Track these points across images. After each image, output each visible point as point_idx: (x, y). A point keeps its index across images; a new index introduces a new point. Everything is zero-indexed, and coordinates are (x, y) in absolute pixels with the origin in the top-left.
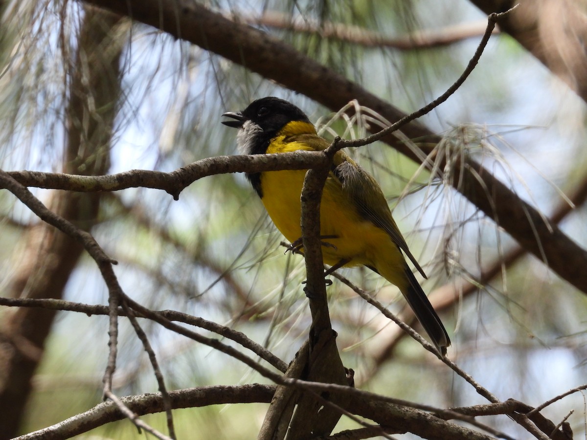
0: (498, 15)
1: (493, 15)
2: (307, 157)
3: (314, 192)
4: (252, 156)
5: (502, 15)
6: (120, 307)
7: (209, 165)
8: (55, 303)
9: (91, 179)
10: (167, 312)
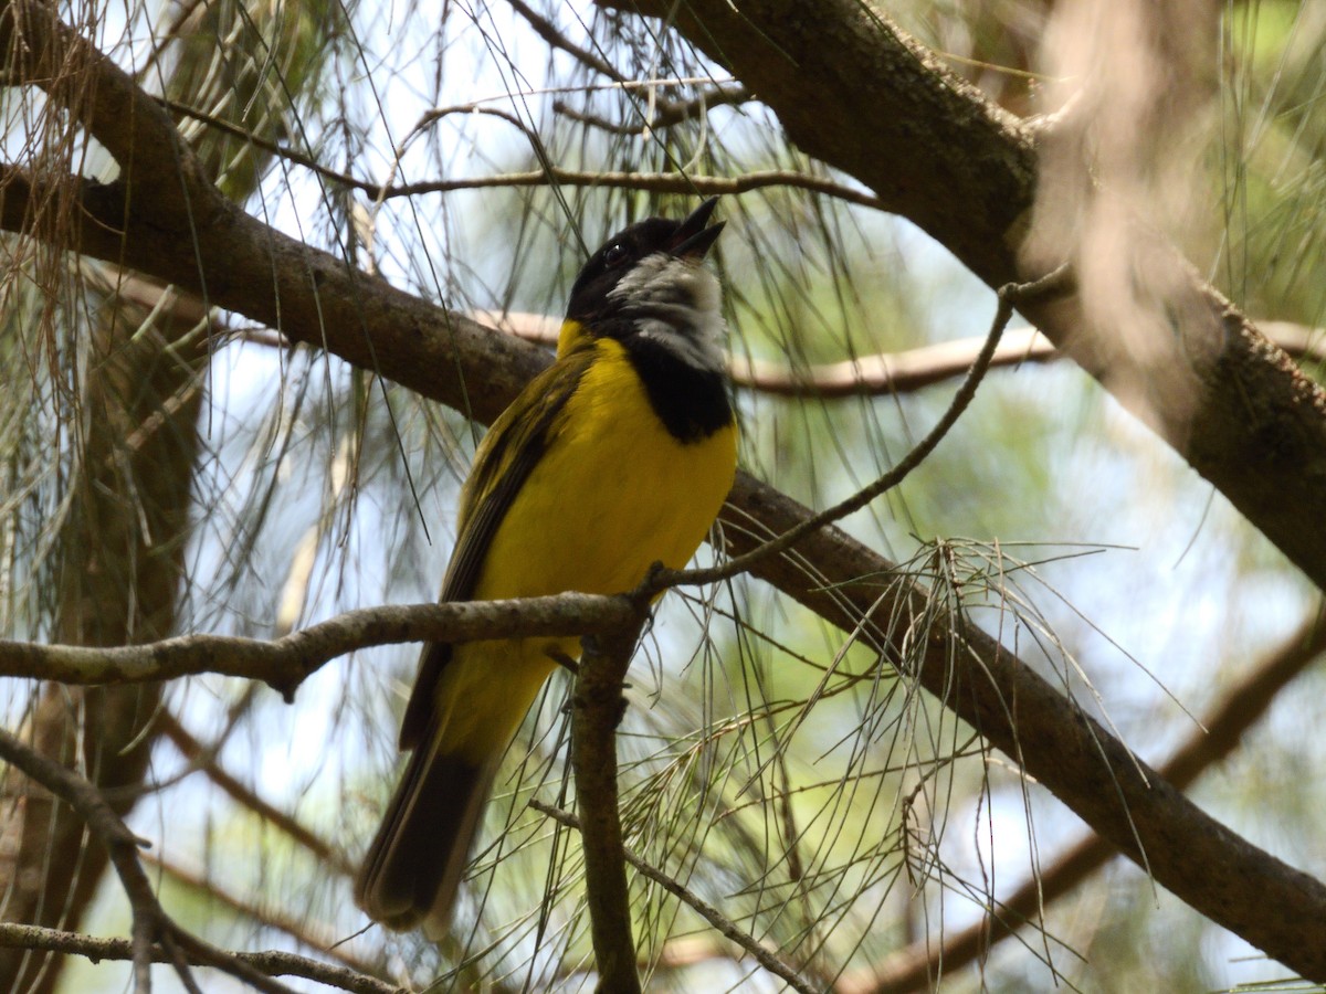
0: (1020, 287)
1: (1010, 288)
2: (588, 609)
3: (603, 685)
4: (463, 604)
5: (1030, 289)
6: (156, 945)
7: (363, 624)
8: (18, 932)
9: (95, 655)
10: (270, 955)
